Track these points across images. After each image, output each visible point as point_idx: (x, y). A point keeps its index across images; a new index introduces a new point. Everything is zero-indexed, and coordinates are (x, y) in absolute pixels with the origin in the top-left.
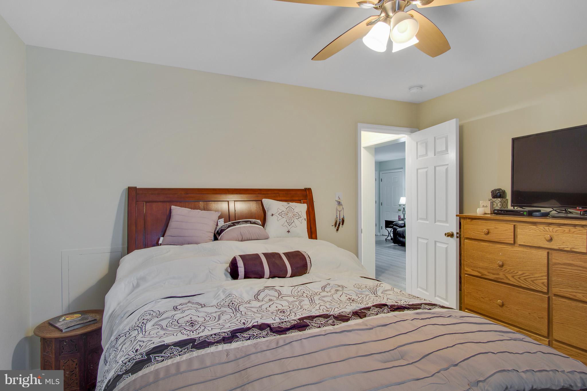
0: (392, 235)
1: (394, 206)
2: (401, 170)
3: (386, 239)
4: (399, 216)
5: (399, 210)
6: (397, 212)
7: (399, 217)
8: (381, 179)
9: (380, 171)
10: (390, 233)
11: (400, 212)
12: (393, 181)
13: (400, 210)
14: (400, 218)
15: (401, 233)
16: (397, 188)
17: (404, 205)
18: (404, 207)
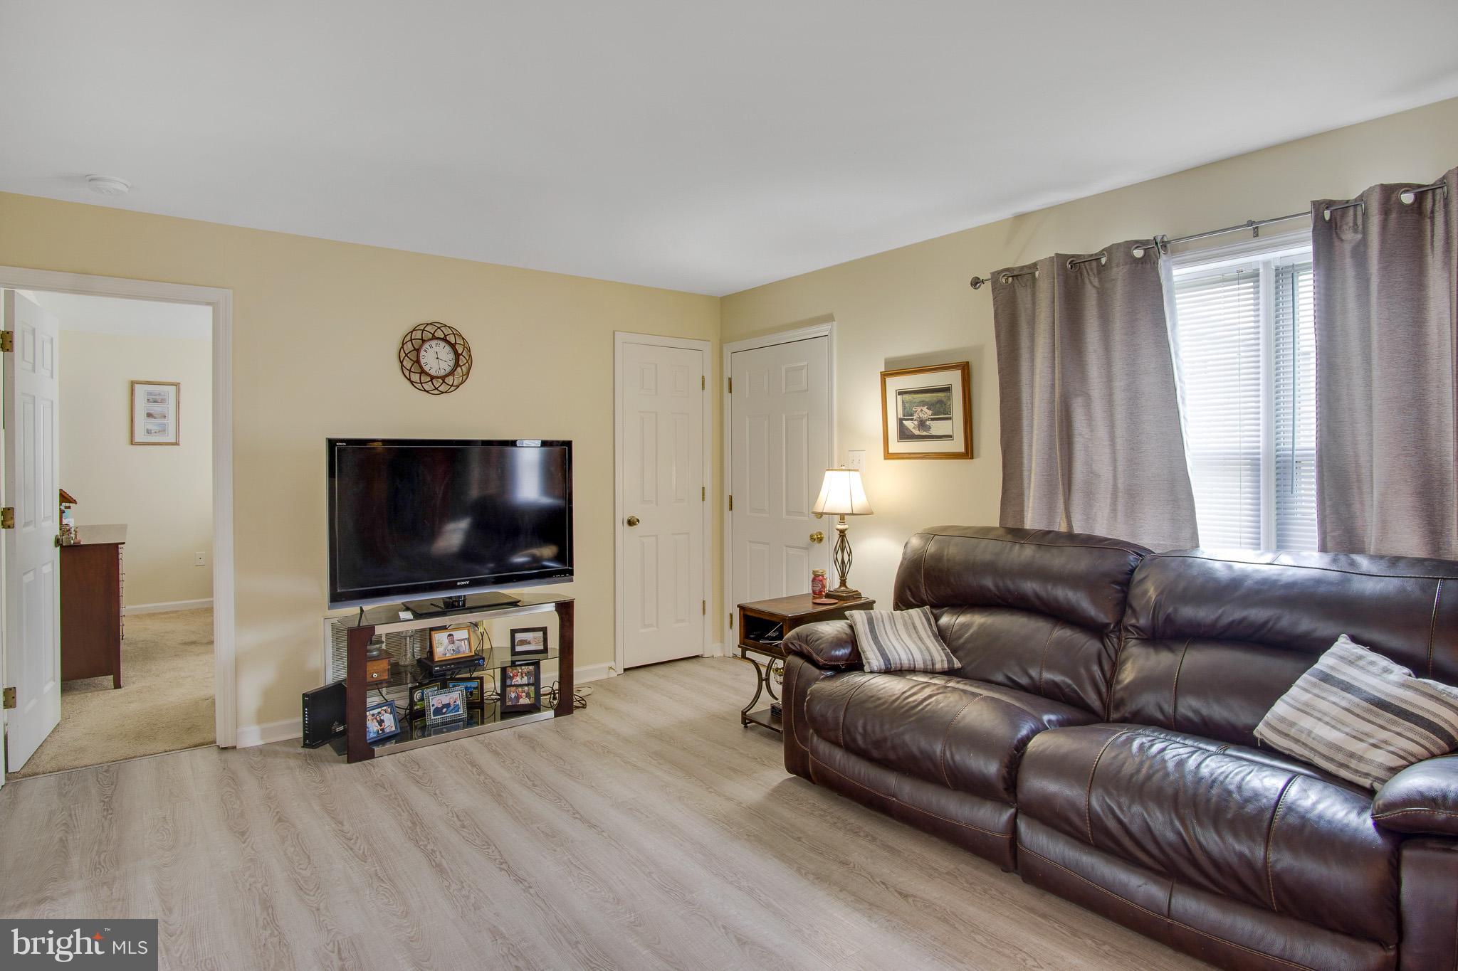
0: (777, 689)
1: (788, 513)
2: (823, 329)
3: (744, 713)
4: (817, 579)
5: (812, 538)
6: (806, 549)
7: (814, 580)
8: (730, 379)
9: (722, 342)
10: (767, 680)
11: (816, 545)
12: (784, 391)
13: (820, 540)
14: (824, 586)
15: (837, 718)
16: (805, 421)
17: (842, 517)
18: (841, 527)
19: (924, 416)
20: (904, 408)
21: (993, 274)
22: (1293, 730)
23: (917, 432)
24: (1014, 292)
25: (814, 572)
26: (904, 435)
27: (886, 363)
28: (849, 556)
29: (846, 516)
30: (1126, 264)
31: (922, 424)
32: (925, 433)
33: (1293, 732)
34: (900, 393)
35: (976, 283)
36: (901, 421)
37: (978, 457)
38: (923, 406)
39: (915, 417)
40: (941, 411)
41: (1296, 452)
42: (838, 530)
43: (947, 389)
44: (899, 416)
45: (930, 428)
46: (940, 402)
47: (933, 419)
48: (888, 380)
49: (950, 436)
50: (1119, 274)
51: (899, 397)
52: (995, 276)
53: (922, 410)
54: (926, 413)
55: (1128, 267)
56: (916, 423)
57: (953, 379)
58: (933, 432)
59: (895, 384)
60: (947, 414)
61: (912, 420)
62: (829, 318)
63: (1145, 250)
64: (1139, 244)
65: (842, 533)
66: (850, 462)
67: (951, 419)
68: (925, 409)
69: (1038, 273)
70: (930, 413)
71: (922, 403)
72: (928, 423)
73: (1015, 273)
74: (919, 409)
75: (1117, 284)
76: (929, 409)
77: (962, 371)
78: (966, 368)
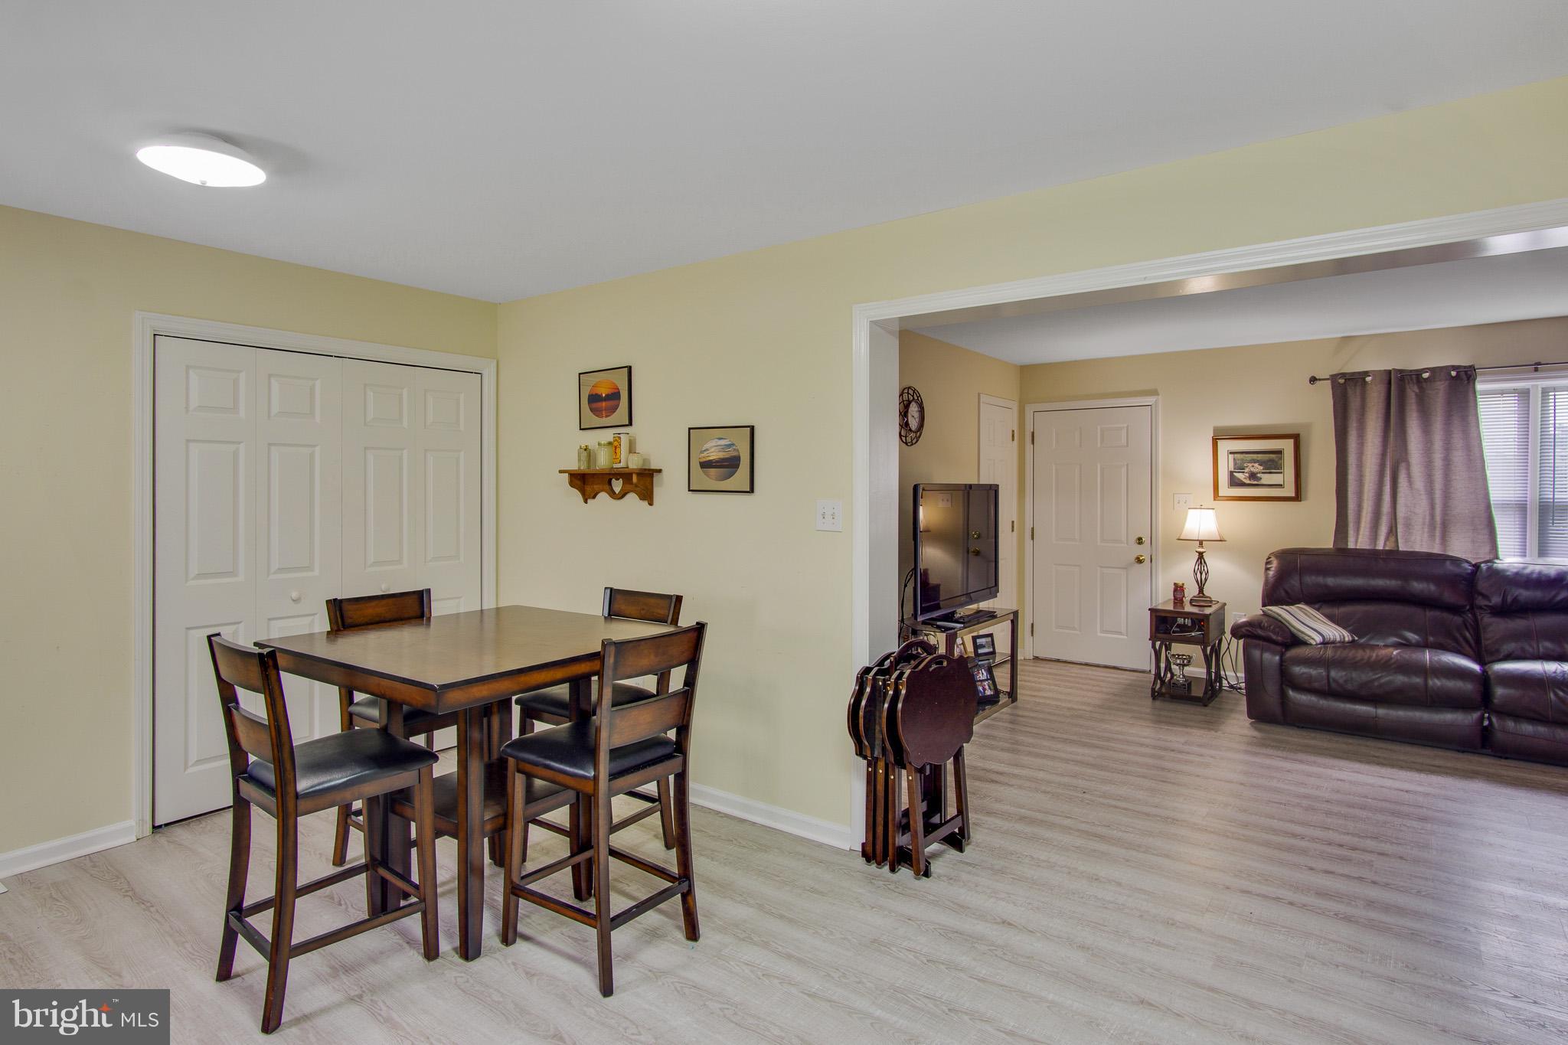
2: (1145, 400)
4: (1179, 589)
5: (1137, 559)
7: (1176, 590)
8: (1032, 433)
9: (1024, 403)
12: (1099, 445)
13: (1143, 561)
16: (1123, 469)
17: (1201, 543)
18: (1201, 550)
19: (1255, 470)
20: (1235, 464)
21: (1331, 376)
23: (1248, 482)
24: (1346, 389)
25: (1175, 584)
26: (1234, 482)
27: (1214, 430)
28: (1205, 570)
29: (1204, 542)
30: (1447, 380)
31: (1253, 476)
32: (1256, 482)
34: (1231, 453)
35: (1313, 380)
36: (1231, 473)
37: (1306, 499)
38: (1255, 463)
39: (1246, 471)
40: (1272, 467)
41: (1555, 500)
42: (1197, 551)
43: (1279, 452)
44: (1230, 470)
45: (1261, 479)
46: (1272, 461)
47: (1263, 473)
48: (1219, 443)
49: (1281, 485)
50: (1441, 387)
51: (1230, 456)
52: (1334, 378)
53: (1253, 466)
54: (1257, 468)
55: (1447, 382)
56: (1247, 475)
57: (1287, 446)
58: (1263, 482)
59: (1225, 446)
60: (1278, 469)
61: (1243, 472)
62: (1154, 392)
63: (1458, 372)
64: (1454, 368)
65: (1201, 555)
66: (1176, 503)
67: (1281, 473)
68: (1256, 465)
69: (1368, 379)
70: (1262, 468)
71: (1254, 461)
72: (1259, 475)
73: (1348, 377)
74: (1250, 465)
75: (1439, 392)
76: (1261, 465)
77: (1292, 440)
78: (1296, 438)
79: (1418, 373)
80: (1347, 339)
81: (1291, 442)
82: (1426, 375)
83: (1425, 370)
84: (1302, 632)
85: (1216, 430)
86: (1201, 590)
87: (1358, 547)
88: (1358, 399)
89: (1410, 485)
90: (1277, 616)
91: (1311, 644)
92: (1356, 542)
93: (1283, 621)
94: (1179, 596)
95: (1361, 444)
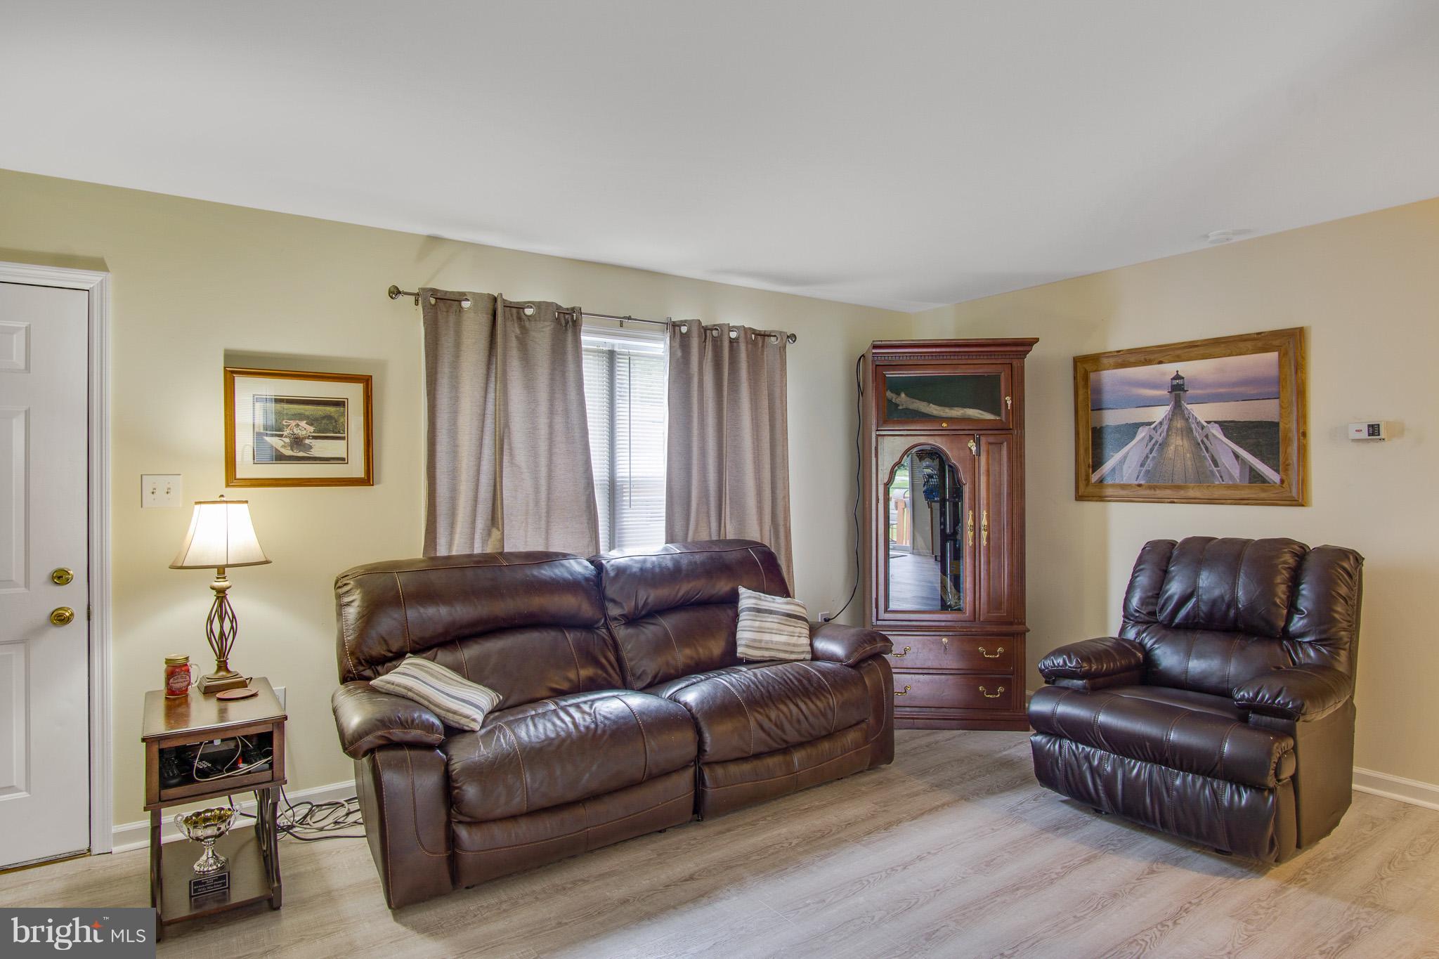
17: (221, 571)
18: (221, 584)
19: (302, 433)
20: (267, 420)
21: (421, 290)
22: (763, 644)
23: (288, 452)
24: (439, 314)
25: (170, 661)
26: (266, 455)
27: (227, 356)
28: (232, 622)
29: (226, 569)
30: (552, 321)
31: (297, 442)
32: (301, 454)
33: (763, 645)
34: (262, 401)
35: (394, 292)
36: (260, 437)
37: (381, 483)
38: (301, 419)
39: (285, 433)
40: (330, 427)
41: (632, 479)
42: (213, 588)
43: (340, 404)
44: (256, 430)
45: (311, 447)
46: (329, 417)
47: (315, 438)
48: (240, 381)
49: (343, 459)
50: (544, 330)
51: (258, 405)
52: (424, 294)
53: (298, 425)
54: (305, 429)
55: (550, 325)
56: (287, 440)
57: (353, 394)
58: (315, 452)
59: (247, 389)
60: (339, 432)
61: (280, 437)
62: (97, 264)
63: (559, 313)
64: (557, 306)
65: (221, 594)
66: (147, 492)
67: (343, 438)
68: (303, 424)
69: (466, 305)
70: (312, 429)
71: (300, 417)
72: (307, 441)
73: (439, 295)
74: (293, 423)
75: (542, 338)
76: (311, 425)
77: (362, 385)
78: (367, 381)
79: (520, 307)
80: (434, 240)
81: (358, 388)
82: (529, 312)
83: (530, 304)
84: (455, 713)
85: (229, 356)
86: (222, 665)
87: (454, 553)
88: (452, 333)
89: (512, 459)
90: (404, 691)
91: (473, 731)
92: (450, 544)
93: (417, 698)
94: (178, 684)
95: (455, 400)
